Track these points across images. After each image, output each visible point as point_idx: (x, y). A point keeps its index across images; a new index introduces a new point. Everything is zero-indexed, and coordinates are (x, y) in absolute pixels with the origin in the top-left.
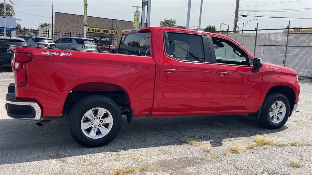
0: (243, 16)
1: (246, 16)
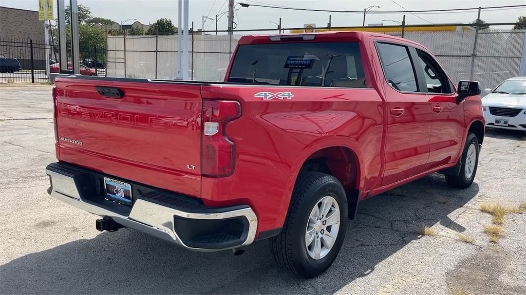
0: (243, 5)
1: (247, 6)
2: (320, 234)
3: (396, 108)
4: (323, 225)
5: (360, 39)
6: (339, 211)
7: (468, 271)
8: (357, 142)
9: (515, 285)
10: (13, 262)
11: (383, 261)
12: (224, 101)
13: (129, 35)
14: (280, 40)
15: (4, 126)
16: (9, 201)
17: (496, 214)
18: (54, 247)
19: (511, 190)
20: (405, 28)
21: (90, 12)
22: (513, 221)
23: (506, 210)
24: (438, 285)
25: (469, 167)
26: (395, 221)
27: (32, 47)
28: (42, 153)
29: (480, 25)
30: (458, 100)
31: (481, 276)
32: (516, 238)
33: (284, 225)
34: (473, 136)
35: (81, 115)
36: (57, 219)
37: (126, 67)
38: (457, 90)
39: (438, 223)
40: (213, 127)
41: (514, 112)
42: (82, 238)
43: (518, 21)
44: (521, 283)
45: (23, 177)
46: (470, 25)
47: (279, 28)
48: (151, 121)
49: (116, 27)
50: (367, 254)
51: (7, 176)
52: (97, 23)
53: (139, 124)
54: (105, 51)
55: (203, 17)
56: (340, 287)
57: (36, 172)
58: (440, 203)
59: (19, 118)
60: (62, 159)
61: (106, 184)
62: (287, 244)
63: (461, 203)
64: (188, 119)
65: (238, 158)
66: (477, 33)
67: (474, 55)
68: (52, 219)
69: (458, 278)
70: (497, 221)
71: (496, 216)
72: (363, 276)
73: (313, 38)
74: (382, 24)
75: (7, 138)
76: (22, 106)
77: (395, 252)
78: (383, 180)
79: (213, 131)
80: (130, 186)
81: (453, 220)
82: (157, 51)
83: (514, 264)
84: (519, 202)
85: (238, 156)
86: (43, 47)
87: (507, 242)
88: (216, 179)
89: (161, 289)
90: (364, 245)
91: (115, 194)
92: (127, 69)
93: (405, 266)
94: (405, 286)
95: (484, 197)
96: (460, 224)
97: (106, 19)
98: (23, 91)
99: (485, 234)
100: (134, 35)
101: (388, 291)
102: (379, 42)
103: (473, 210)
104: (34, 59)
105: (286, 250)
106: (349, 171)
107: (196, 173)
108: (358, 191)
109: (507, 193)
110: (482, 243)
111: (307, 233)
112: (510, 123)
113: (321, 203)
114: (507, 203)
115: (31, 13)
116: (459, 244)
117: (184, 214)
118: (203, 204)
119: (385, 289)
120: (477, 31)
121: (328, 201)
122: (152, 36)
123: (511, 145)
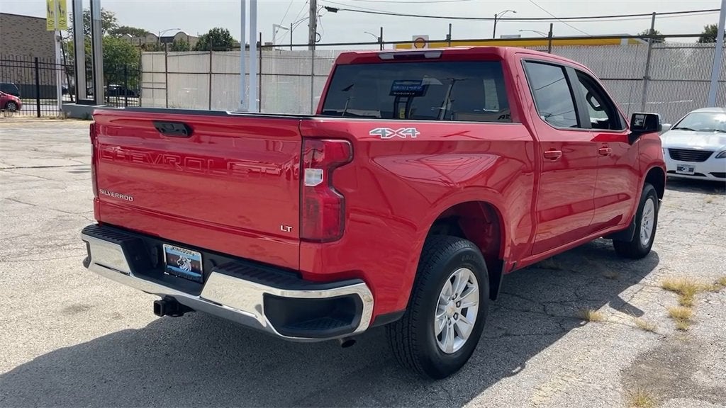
0: (330, 9)
1: (335, 10)
2: (452, 319)
3: (551, 150)
4: (457, 307)
5: (503, 57)
6: (478, 288)
7: (651, 368)
8: (500, 195)
9: (713, 385)
10: (37, 360)
11: (536, 356)
12: (330, 141)
13: (171, 51)
14: (393, 58)
15: (5, 177)
16: (23, 279)
17: (683, 293)
18: (91, 339)
19: (703, 261)
20: (553, 42)
21: (115, 19)
22: (707, 302)
23: (697, 288)
24: (611, 386)
25: (645, 229)
26: (549, 302)
27: (37, 68)
28: (60, 213)
29: (653, 37)
30: (630, 139)
31: (667, 374)
32: (712, 324)
33: (407, 307)
34: (650, 187)
35: (132, 159)
36: (91, 303)
37: (169, 95)
38: (629, 126)
39: (607, 305)
40: (316, 176)
41: (703, 155)
42: (127, 328)
43: (705, 31)
44: (721, 383)
45: (38, 247)
46: (638, 37)
47: (380, 42)
48: (231, 168)
49: (152, 39)
50: (514, 347)
51: (16, 244)
52: (126, 34)
53: (214, 171)
54: (138, 73)
55: (274, 26)
56: (481, 391)
57: (55, 240)
58: (608, 278)
59: (24, 165)
60: (102, 220)
61: (166, 253)
62: (410, 332)
63: (636, 278)
64: (281, 166)
65: (348, 218)
66: (650, 48)
67: (646, 78)
68: (85, 303)
69: (637, 377)
70: (686, 302)
71: (684, 295)
72: (510, 376)
73: (438, 55)
74: (520, 36)
75: (10, 194)
76: (27, 149)
77: (551, 343)
78: (534, 248)
79: (315, 181)
80: (200, 255)
81: (626, 300)
82: (211, 73)
83: (711, 358)
84: (714, 276)
85: (348, 215)
86: (53, 67)
87: (700, 329)
88: (320, 245)
89: (240, 393)
90: (509, 335)
91: (178, 267)
92: (169, 97)
93: (566, 362)
94: (567, 388)
95: (666, 271)
96: (636, 306)
97: (137, 28)
98: (26, 128)
99: (670, 320)
100: (177, 50)
101: (545, 394)
102: (527, 61)
103: (653, 288)
104: (40, 84)
105: (409, 340)
106: (490, 235)
107: (293, 236)
108: (503, 261)
109: (697, 264)
110: (667, 331)
111: (437, 317)
112: (697, 171)
113: (454, 277)
114: (697, 278)
115: (35, 21)
116: (636, 332)
117: (277, 292)
118: (302, 278)
119: (541, 392)
120: (650, 45)
121: (464, 274)
122: (203, 52)
123: (699, 201)
